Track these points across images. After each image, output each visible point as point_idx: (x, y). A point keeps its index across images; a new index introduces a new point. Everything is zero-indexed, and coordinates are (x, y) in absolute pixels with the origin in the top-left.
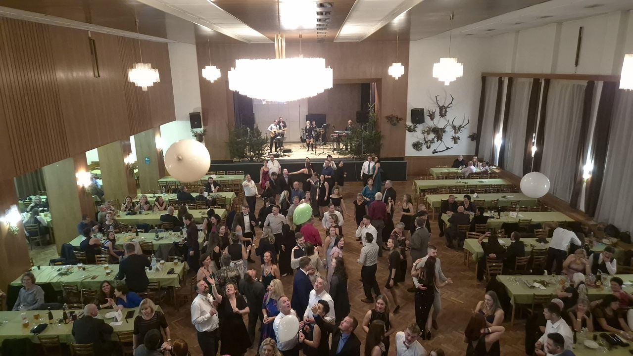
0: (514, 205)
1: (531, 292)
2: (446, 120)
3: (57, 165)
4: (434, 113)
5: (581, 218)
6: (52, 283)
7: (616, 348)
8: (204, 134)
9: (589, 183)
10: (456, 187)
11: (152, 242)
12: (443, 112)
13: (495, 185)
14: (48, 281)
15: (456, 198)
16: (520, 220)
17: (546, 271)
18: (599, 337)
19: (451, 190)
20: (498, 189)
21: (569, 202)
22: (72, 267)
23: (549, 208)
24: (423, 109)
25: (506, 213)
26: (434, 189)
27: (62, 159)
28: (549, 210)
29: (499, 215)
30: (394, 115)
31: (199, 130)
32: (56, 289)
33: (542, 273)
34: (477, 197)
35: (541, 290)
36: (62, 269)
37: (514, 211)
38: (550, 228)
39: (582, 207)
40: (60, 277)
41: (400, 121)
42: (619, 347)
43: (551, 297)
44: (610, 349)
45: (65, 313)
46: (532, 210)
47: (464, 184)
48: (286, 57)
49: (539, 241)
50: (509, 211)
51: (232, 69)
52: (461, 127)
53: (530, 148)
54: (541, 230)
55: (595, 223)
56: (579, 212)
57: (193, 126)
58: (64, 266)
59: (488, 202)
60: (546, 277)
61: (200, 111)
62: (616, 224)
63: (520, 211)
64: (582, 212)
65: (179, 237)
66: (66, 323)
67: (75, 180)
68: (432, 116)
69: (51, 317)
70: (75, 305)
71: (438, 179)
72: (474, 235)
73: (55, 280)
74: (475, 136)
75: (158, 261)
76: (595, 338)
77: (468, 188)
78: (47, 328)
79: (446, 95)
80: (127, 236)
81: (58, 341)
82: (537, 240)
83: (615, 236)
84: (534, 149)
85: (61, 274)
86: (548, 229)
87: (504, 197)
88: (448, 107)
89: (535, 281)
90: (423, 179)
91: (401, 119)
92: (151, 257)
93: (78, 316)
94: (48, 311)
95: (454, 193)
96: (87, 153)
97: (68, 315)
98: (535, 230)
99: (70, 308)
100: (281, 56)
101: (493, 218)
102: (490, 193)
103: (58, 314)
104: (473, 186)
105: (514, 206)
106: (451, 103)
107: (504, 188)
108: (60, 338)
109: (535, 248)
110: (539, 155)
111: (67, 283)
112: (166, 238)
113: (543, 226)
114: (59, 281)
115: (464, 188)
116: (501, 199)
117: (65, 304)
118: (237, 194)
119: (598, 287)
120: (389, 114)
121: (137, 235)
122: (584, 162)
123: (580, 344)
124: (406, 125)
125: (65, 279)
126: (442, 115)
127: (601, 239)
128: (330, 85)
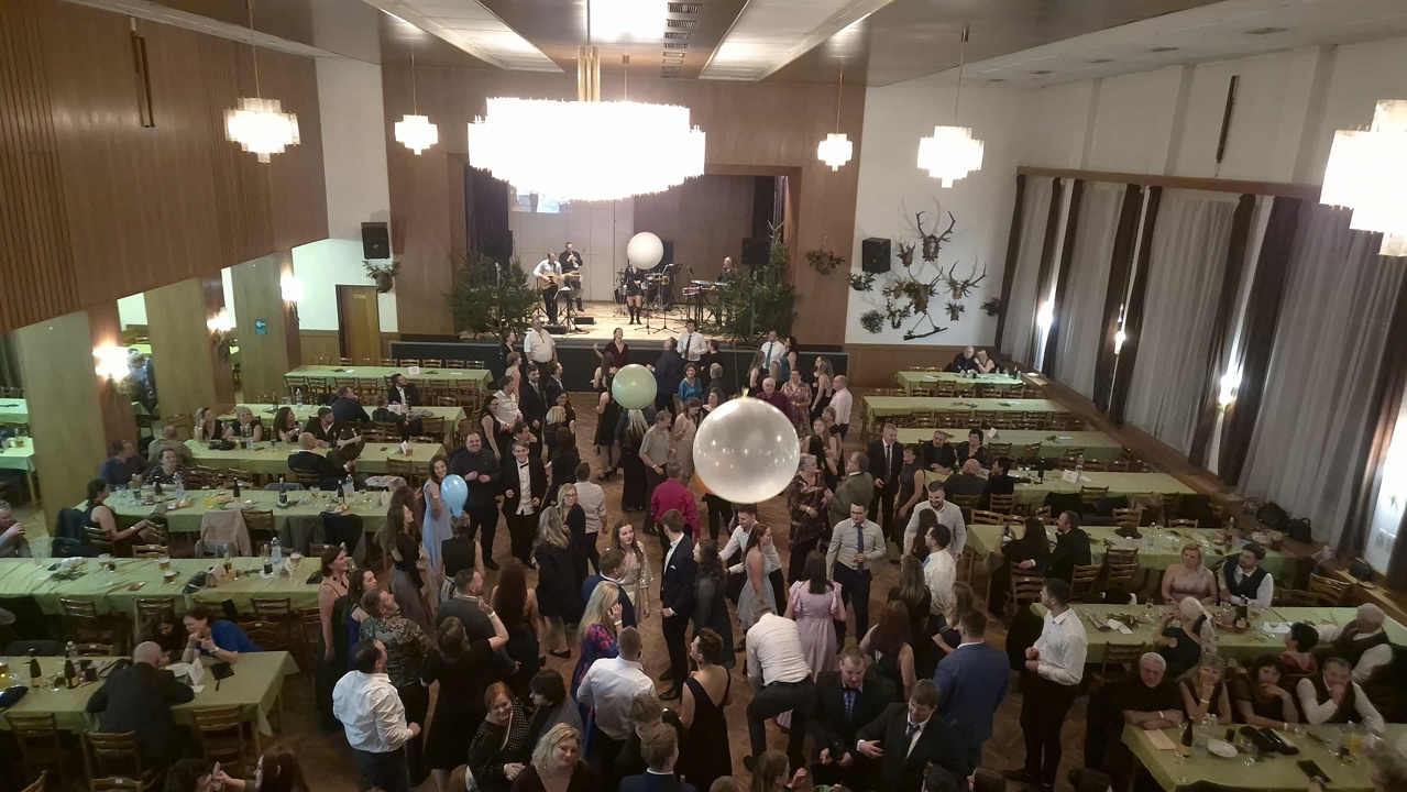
0: (1071, 456)
1: (1102, 639)
2: (937, 267)
3: (49, 327)
4: (911, 251)
5: (1209, 488)
6: (37, 596)
7: (1273, 757)
8: (394, 273)
9: (1231, 414)
10: (952, 413)
11: (272, 512)
12: (932, 250)
13: (1034, 413)
14: (27, 592)
15: (951, 436)
16: (1083, 487)
17: (1133, 595)
18: (1238, 735)
19: (940, 419)
20: (1040, 421)
21: (1187, 454)
22: (84, 563)
23: (1145, 464)
24: (889, 241)
25: (1055, 472)
26: (905, 417)
27: (60, 314)
28: (1145, 470)
29: (1041, 475)
30: (825, 250)
31: (384, 264)
32: (46, 611)
33: (1125, 600)
34: (996, 436)
35: (1122, 634)
36: (60, 565)
37: (1073, 468)
38: (1147, 506)
39: (1213, 465)
40: (56, 583)
41: (837, 266)
42: (1276, 754)
43: (1143, 648)
44: (1258, 760)
45: (69, 665)
46: (1112, 468)
47: (968, 408)
48: (601, 101)
49: (1123, 533)
50: (1062, 468)
51: (478, 120)
52: (969, 285)
53: (1113, 335)
54: (1126, 510)
55: (1237, 499)
56: (1208, 475)
57: (370, 253)
58: (66, 560)
59: (1019, 448)
60: (1133, 608)
61: (387, 219)
62: (1281, 504)
63: (1085, 469)
64: (1211, 474)
65: (333, 501)
66: (71, 687)
67: (92, 363)
68: (907, 258)
69: (35, 671)
70: (93, 646)
71: (914, 396)
72: (987, 516)
73: (43, 591)
74: (997, 305)
75: (286, 554)
76: (1230, 737)
77: (976, 416)
78: (26, 697)
79: (939, 214)
80: (213, 495)
81: (54, 724)
82: (1117, 532)
83: (1277, 528)
84: (1120, 338)
85: (60, 577)
86: (1140, 508)
87: (1053, 438)
88: (941, 238)
89: (1111, 616)
90: (883, 394)
91: (839, 261)
92: (269, 545)
93: (99, 670)
94: (29, 659)
95: (947, 427)
96: (121, 302)
97: (77, 668)
98: (1115, 510)
99: (81, 652)
100: (589, 96)
101: (1028, 481)
102: (1022, 428)
103: (53, 666)
104: (988, 412)
105: (1072, 458)
106: (949, 231)
107: (1053, 418)
108: (57, 718)
109: (1114, 547)
110: (1130, 350)
111: (71, 597)
112: (304, 503)
113: (1132, 503)
114: (53, 592)
115: (968, 417)
116: (1046, 443)
117: (70, 643)
118: (468, 412)
119: (1239, 631)
120: (815, 247)
121: (237, 494)
122: (1223, 369)
123: (1198, 746)
124: (850, 275)
125: (67, 588)
126: (930, 256)
127: (1249, 533)
128: (698, 169)
